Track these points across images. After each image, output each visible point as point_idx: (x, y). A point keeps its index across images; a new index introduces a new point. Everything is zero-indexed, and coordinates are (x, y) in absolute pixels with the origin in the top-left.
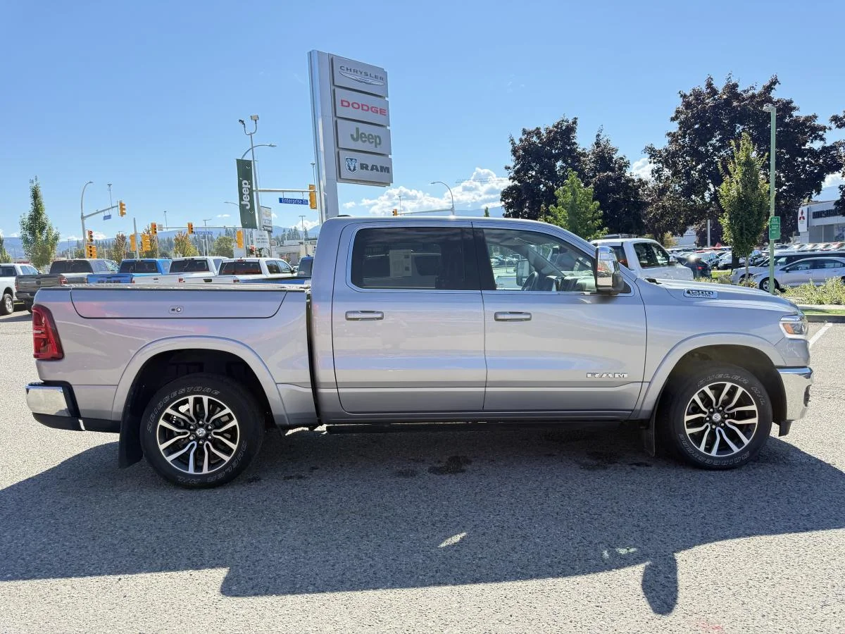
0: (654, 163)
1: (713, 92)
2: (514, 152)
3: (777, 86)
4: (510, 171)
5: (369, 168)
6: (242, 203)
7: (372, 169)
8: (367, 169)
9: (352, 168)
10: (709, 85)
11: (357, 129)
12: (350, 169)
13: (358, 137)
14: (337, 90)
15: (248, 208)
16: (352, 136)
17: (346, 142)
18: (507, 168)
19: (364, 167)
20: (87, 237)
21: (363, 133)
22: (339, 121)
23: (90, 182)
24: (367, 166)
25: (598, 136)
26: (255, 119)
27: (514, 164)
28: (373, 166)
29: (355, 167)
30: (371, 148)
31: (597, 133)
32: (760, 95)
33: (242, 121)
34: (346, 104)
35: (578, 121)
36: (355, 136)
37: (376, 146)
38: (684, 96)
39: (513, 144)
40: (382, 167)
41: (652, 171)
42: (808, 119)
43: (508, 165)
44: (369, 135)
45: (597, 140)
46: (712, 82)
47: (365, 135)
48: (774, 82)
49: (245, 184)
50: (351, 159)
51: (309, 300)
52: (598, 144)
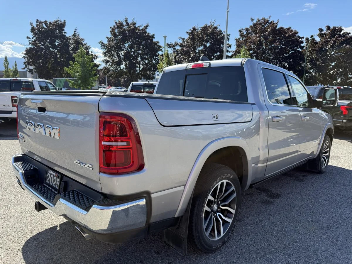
0: (104, 49)
1: (128, 24)
2: (33, 30)
3: (148, 27)
4: (30, 40)
10: (126, 21)
18: (28, 38)
25: (75, 32)
27: (33, 36)
31: (74, 31)
32: (142, 30)
35: (66, 22)
38: (116, 23)
39: (32, 26)
41: (103, 52)
42: (158, 42)
43: (29, 36)
45: (74, 33)
46: (127, 20)
48: (148, 26)
52: (74, 35)
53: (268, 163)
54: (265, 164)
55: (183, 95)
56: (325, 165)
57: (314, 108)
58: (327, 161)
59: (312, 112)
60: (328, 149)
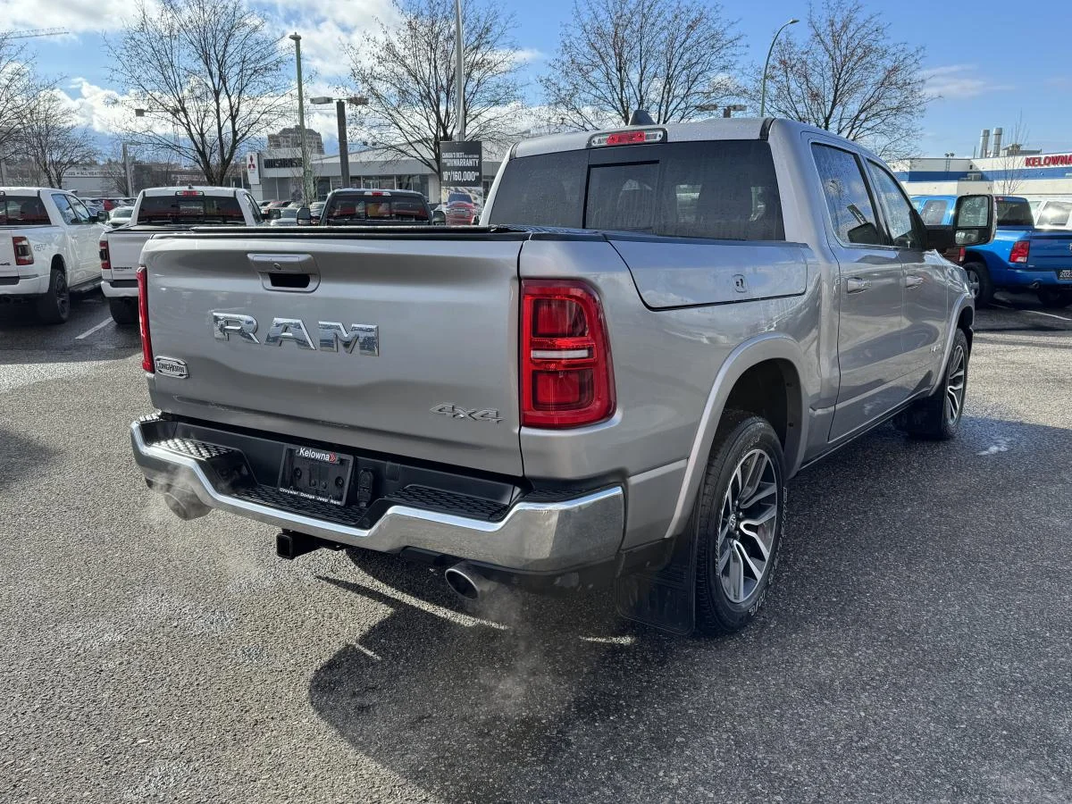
53: (839, 406)
54: (832, 409)
55: (584, 227)
56: (955, 416)
57: (927, 252)
58: (958, 407)
59: (924, 263)
60: (962, 373)
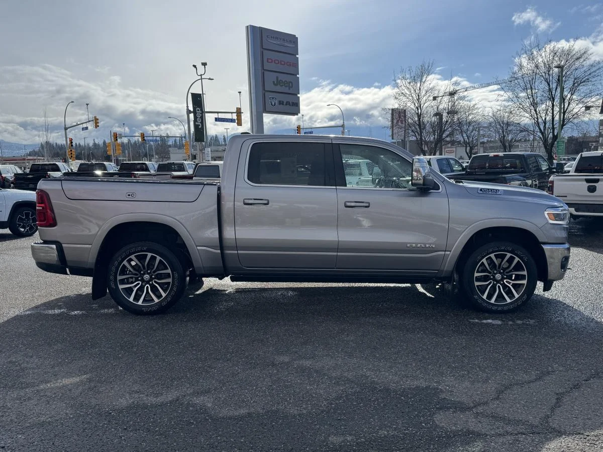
5: (285, 104)
6: (197, 123)
7: (286, 105)
8: (283, 104)
9: (273, 104)
11: (277, 78)
12: (272, 105)
13: (278, 83)
14: (265, 52)
15: (200, 127)
16: (274, 82)
17: (269, 86)
19: (281, 103)
20: (69, 142)
21: (280, 80)
22: (266, 72)
23: (72, 102)
24: (283, 102)
26: (204, 64)
28: (287, 102)
29: (275, 103)
30: (286, 90)
33: (195, 66)
34: (270, 61)
36: (276, 82)
37: (289, 89)
40: (293, 103)
44: (285, 81)
47: (282, 81)
49: (198, 110)
50: (273, 98)
51: (219, 192)
